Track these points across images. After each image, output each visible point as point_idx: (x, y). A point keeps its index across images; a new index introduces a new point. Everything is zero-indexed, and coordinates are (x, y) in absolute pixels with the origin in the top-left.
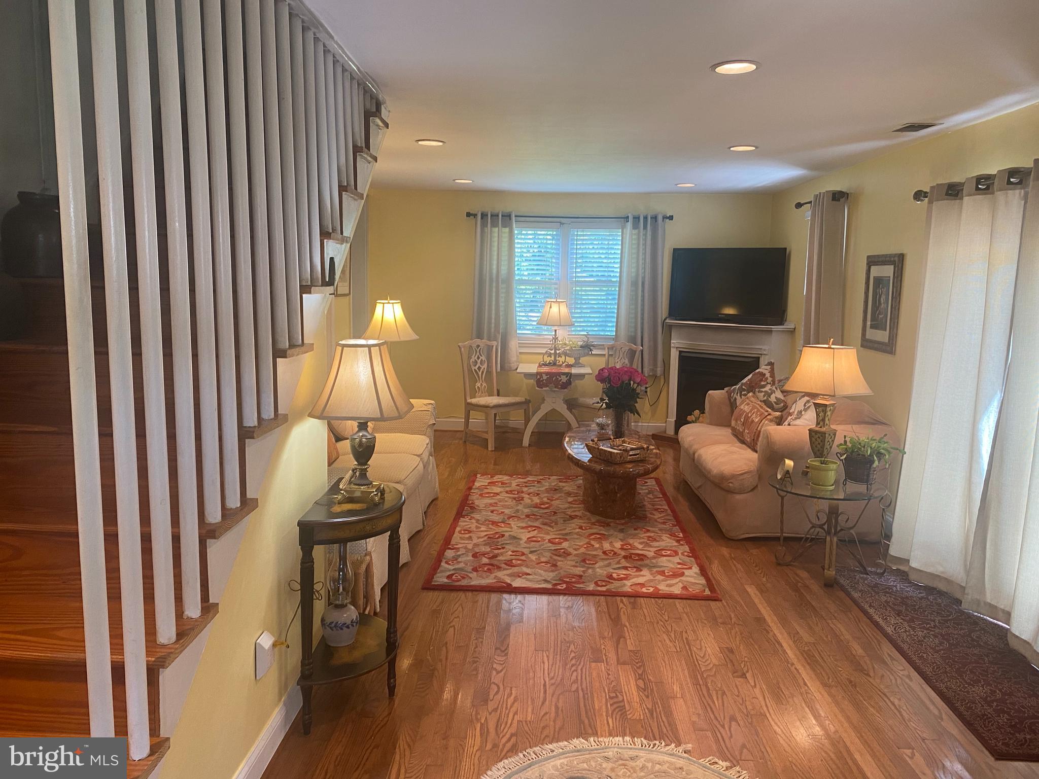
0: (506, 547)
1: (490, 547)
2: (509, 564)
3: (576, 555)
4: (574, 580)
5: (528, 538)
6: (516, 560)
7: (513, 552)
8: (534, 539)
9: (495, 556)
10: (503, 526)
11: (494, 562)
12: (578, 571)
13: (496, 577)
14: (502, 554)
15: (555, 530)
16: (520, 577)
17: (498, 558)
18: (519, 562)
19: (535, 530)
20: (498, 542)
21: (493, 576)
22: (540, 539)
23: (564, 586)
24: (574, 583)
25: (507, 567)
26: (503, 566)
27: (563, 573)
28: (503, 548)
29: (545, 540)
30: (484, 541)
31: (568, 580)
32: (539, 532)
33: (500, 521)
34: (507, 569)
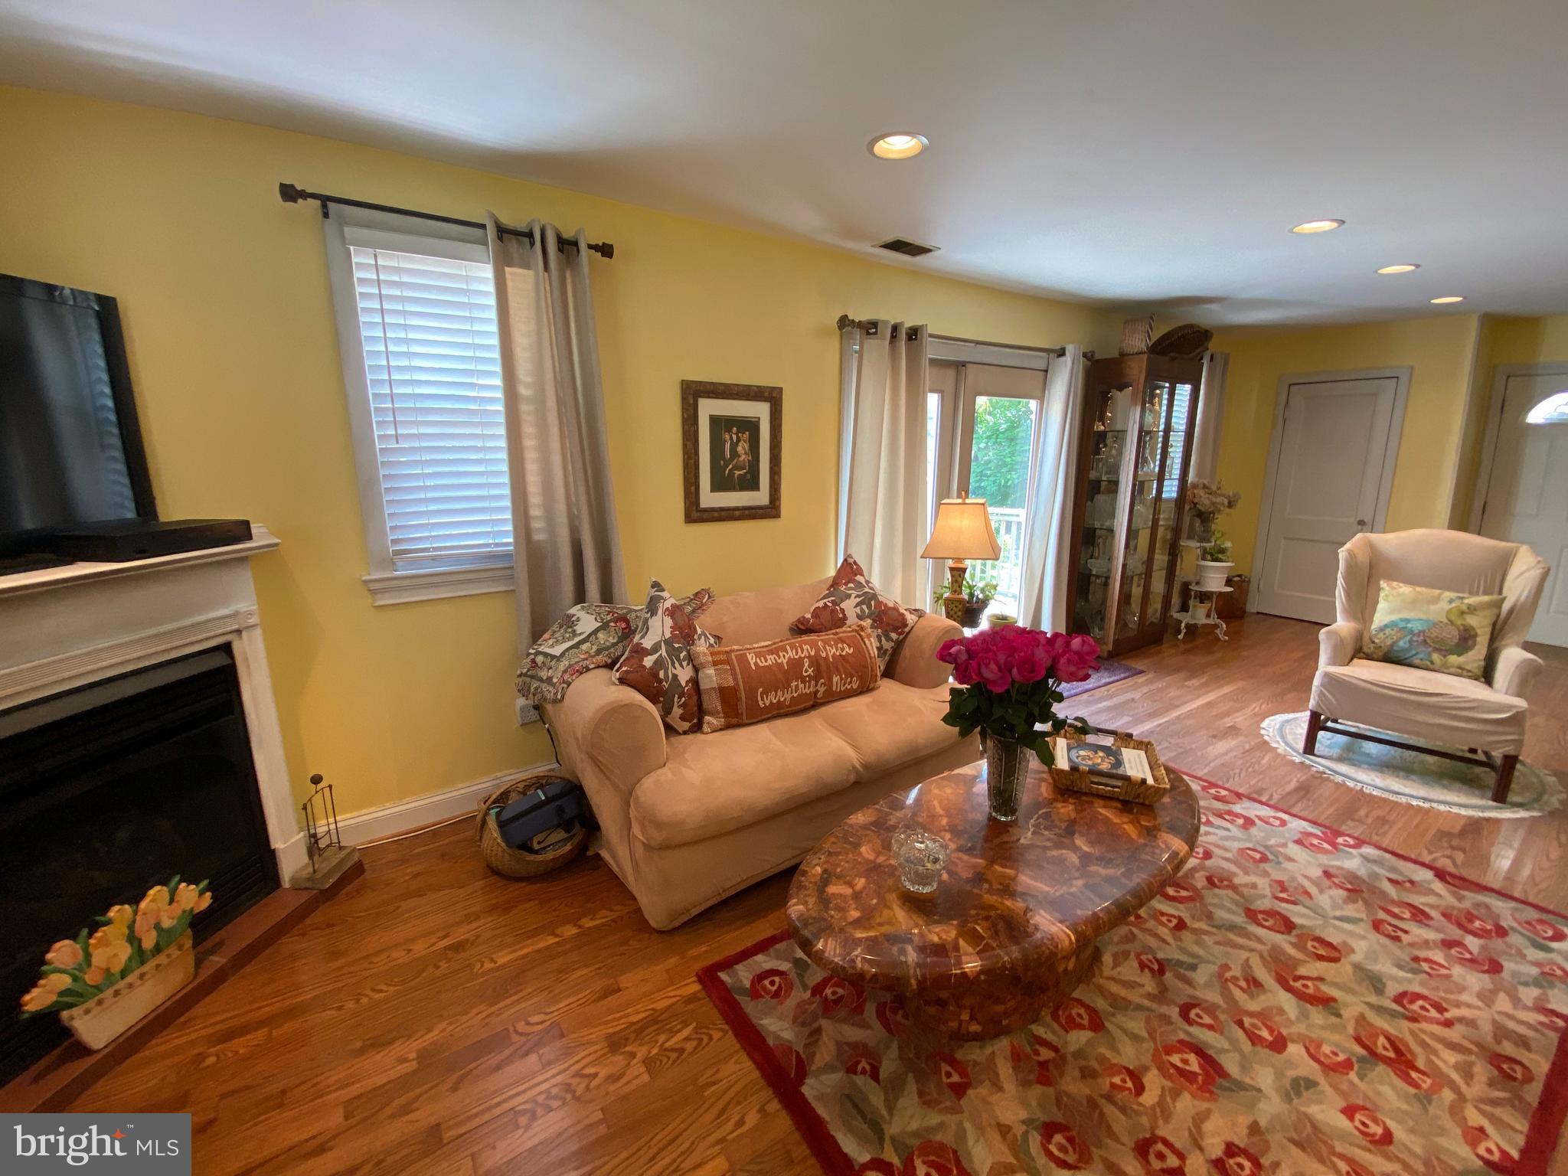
0: (1408, 959)
1: (1448, 977)
2: (1420, 915)
3: (1266, 874)
4: (1315, 842)
5: (1336, 960)
6: (1402, 919)
7: (1397, 939)
8: (1321, 952)
9: (1448, 944)
10: (1382, 1040)
11: (1455, 933)
12: (1293, 850)
13: (1461, 899)
14: (1426, 944)
15: (1244, 955)
16: (1412, 882)
17: (1440, 936)
18: (1396, 910)
19: (1297, 978)
20: (1422, 984)
21: (1467, 905)
22: (1310, 944)
23: (1340, 840)
24: (1316, 836)
25: (1427, 909)
26: (1433, 913)
27: (1324, 859)
28: (1416, 959)
29: (1297, 936)
30: (1458, 1005)
31: (1326, 846)
32: (1296, 963)
33: (1381, 1068)
34: (1427, 905)
